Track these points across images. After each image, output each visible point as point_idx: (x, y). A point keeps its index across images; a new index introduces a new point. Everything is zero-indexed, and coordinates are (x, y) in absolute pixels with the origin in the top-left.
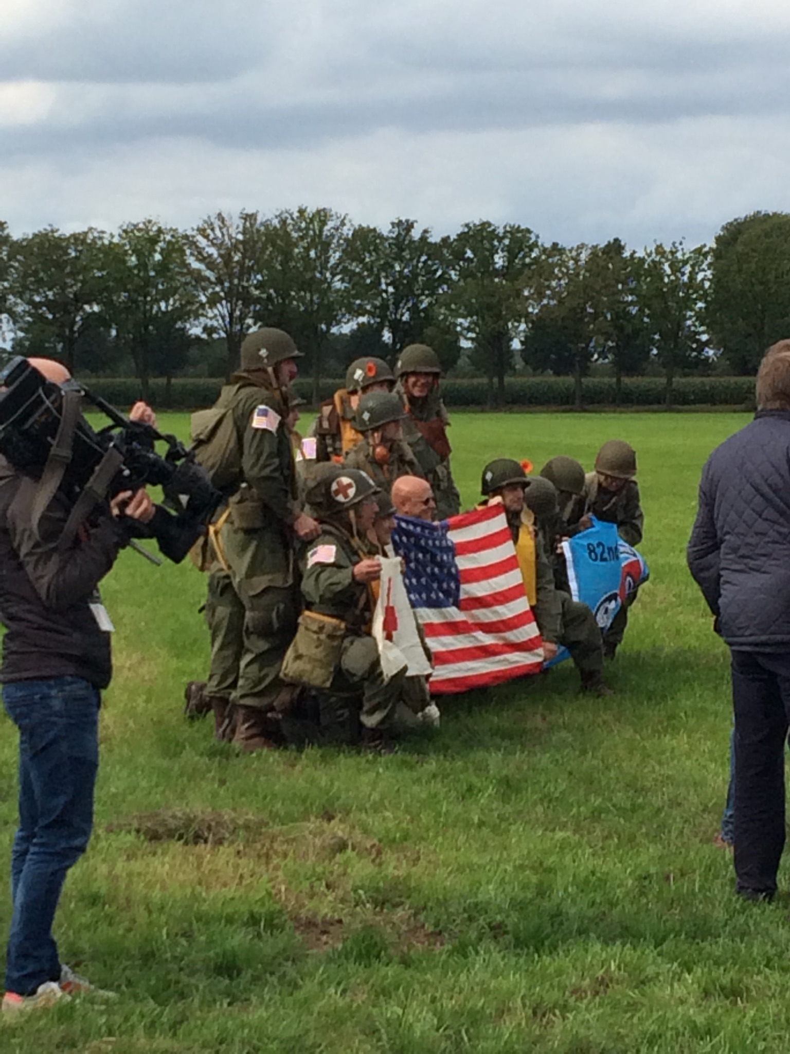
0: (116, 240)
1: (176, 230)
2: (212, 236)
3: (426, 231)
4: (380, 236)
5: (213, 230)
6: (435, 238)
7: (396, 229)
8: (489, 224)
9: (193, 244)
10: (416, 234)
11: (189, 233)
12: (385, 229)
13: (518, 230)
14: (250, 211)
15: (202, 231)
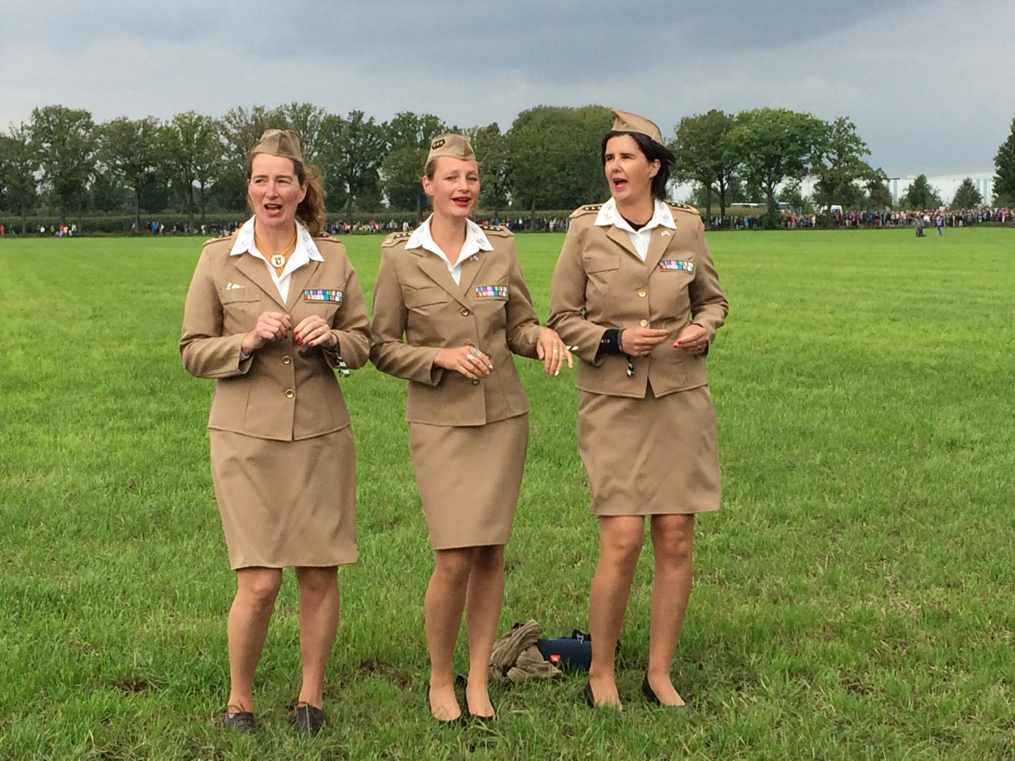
0: (169, 125)
1: (210, 118)
2: (234, 122)
3: (372, 118)
4: (342, 122)
5: (235, 117)
6: (378, 123)
7: (352, 117)
8: (412, 114)
9: (223, 128)
10: (365, 120)
11: (220, 119)
12: (345, 117)
13: (431, 117)
14: (258, 106)
15: (228, 119)
